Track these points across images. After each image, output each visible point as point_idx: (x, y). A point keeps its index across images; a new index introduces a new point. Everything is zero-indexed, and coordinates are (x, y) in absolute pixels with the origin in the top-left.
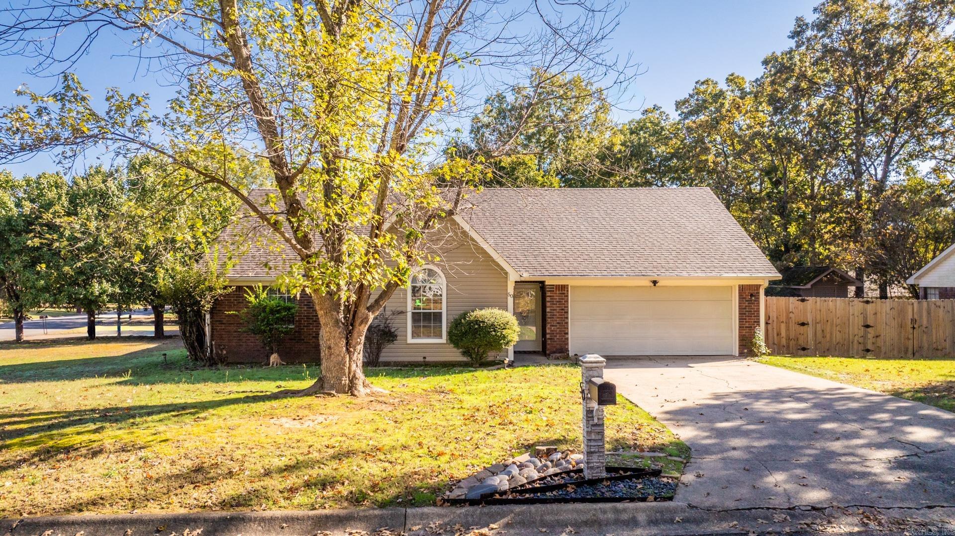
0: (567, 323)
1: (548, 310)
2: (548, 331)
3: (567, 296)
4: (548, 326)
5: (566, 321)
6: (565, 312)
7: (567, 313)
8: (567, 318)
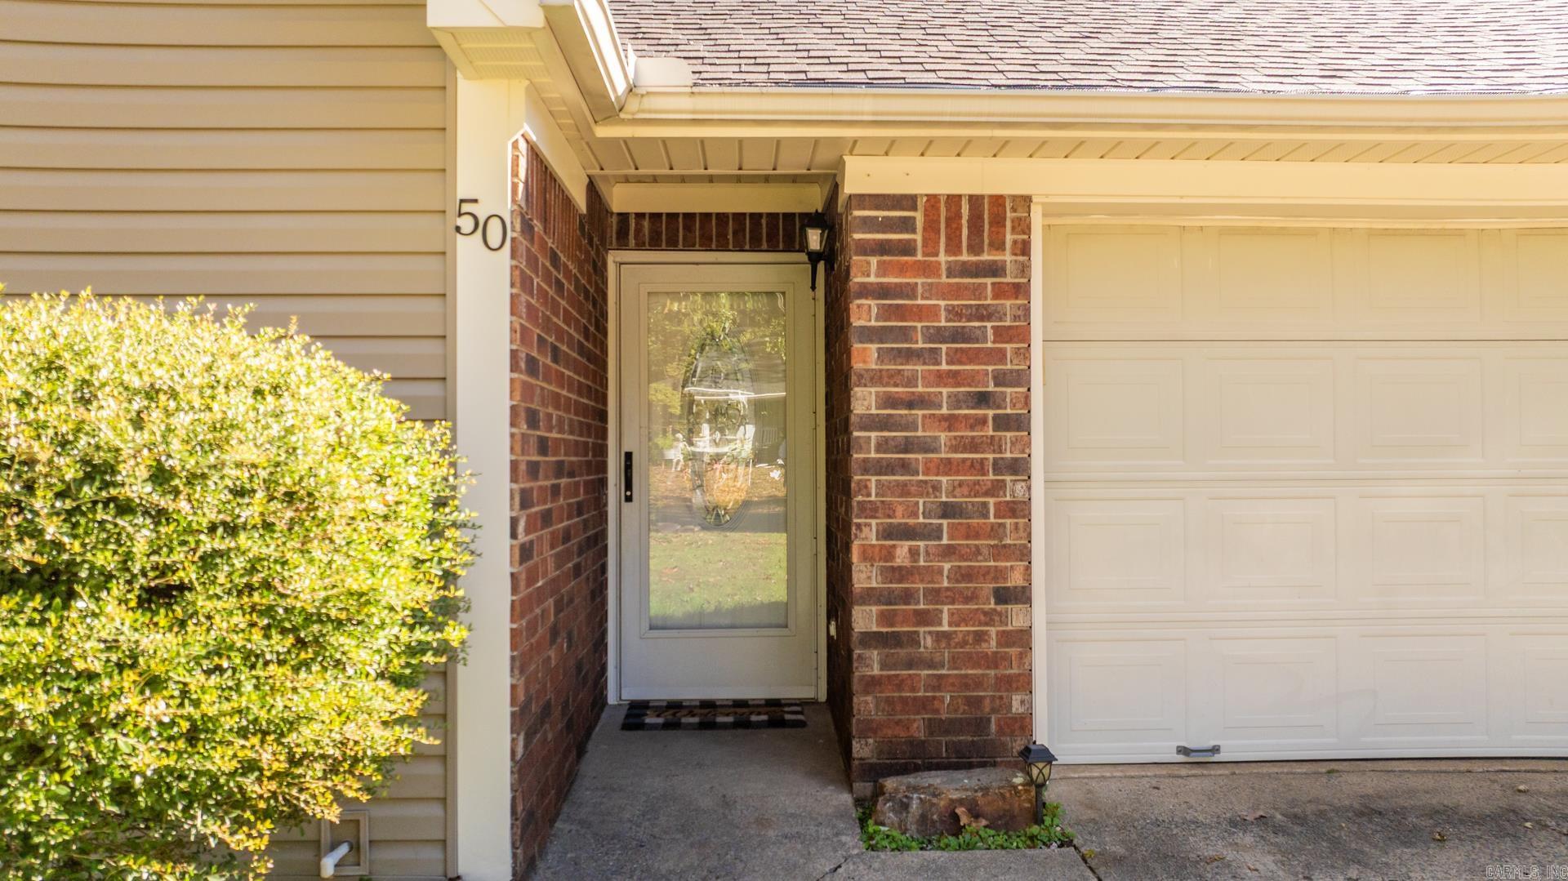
0: (1019, 510)
1: (864, 401)
2: (864, 577)
3: (1021, 290)
4: (867, 534)
5: (1015, 490)
6: (1002, 423)
7: (1020, 423)
8: (1019, 467)
